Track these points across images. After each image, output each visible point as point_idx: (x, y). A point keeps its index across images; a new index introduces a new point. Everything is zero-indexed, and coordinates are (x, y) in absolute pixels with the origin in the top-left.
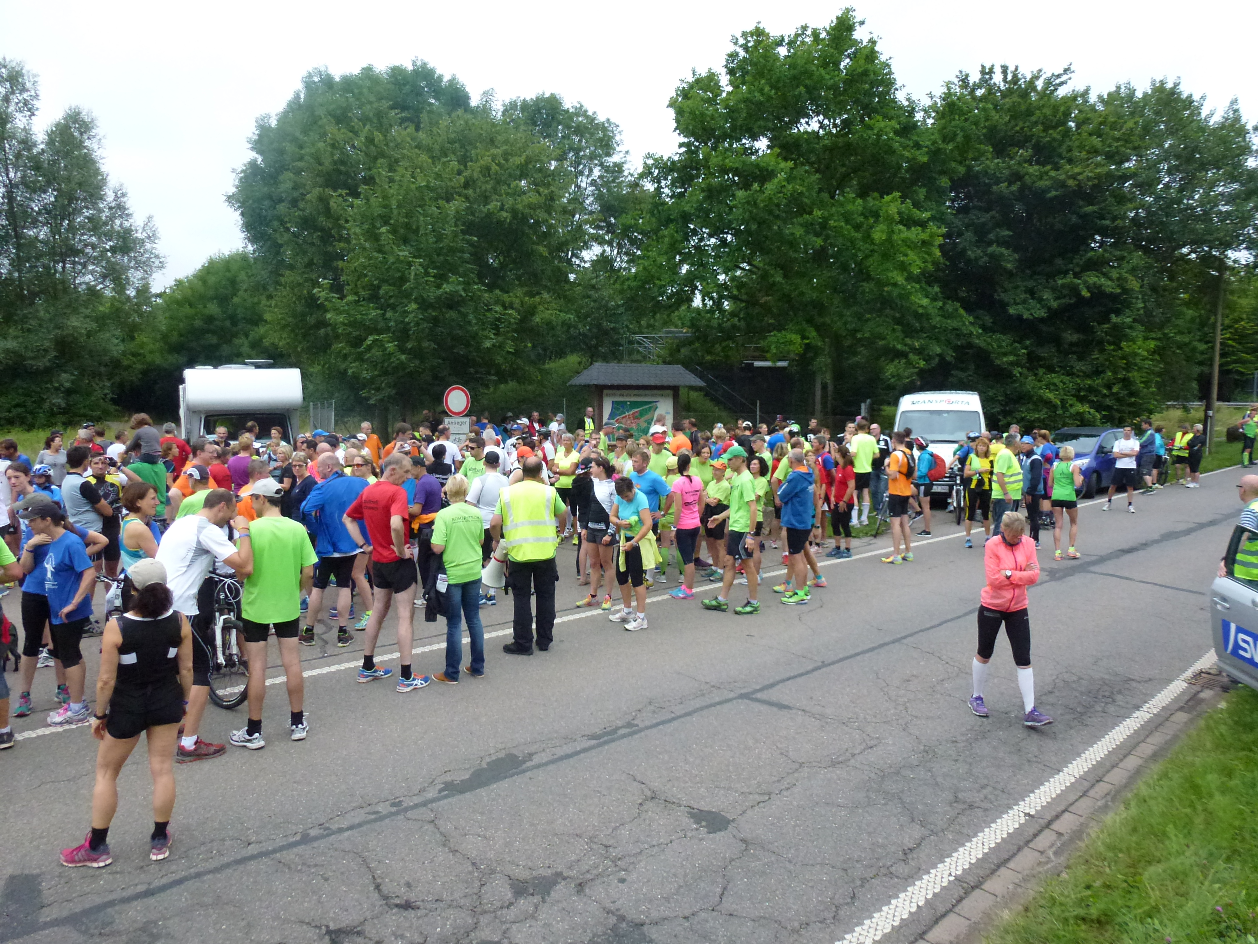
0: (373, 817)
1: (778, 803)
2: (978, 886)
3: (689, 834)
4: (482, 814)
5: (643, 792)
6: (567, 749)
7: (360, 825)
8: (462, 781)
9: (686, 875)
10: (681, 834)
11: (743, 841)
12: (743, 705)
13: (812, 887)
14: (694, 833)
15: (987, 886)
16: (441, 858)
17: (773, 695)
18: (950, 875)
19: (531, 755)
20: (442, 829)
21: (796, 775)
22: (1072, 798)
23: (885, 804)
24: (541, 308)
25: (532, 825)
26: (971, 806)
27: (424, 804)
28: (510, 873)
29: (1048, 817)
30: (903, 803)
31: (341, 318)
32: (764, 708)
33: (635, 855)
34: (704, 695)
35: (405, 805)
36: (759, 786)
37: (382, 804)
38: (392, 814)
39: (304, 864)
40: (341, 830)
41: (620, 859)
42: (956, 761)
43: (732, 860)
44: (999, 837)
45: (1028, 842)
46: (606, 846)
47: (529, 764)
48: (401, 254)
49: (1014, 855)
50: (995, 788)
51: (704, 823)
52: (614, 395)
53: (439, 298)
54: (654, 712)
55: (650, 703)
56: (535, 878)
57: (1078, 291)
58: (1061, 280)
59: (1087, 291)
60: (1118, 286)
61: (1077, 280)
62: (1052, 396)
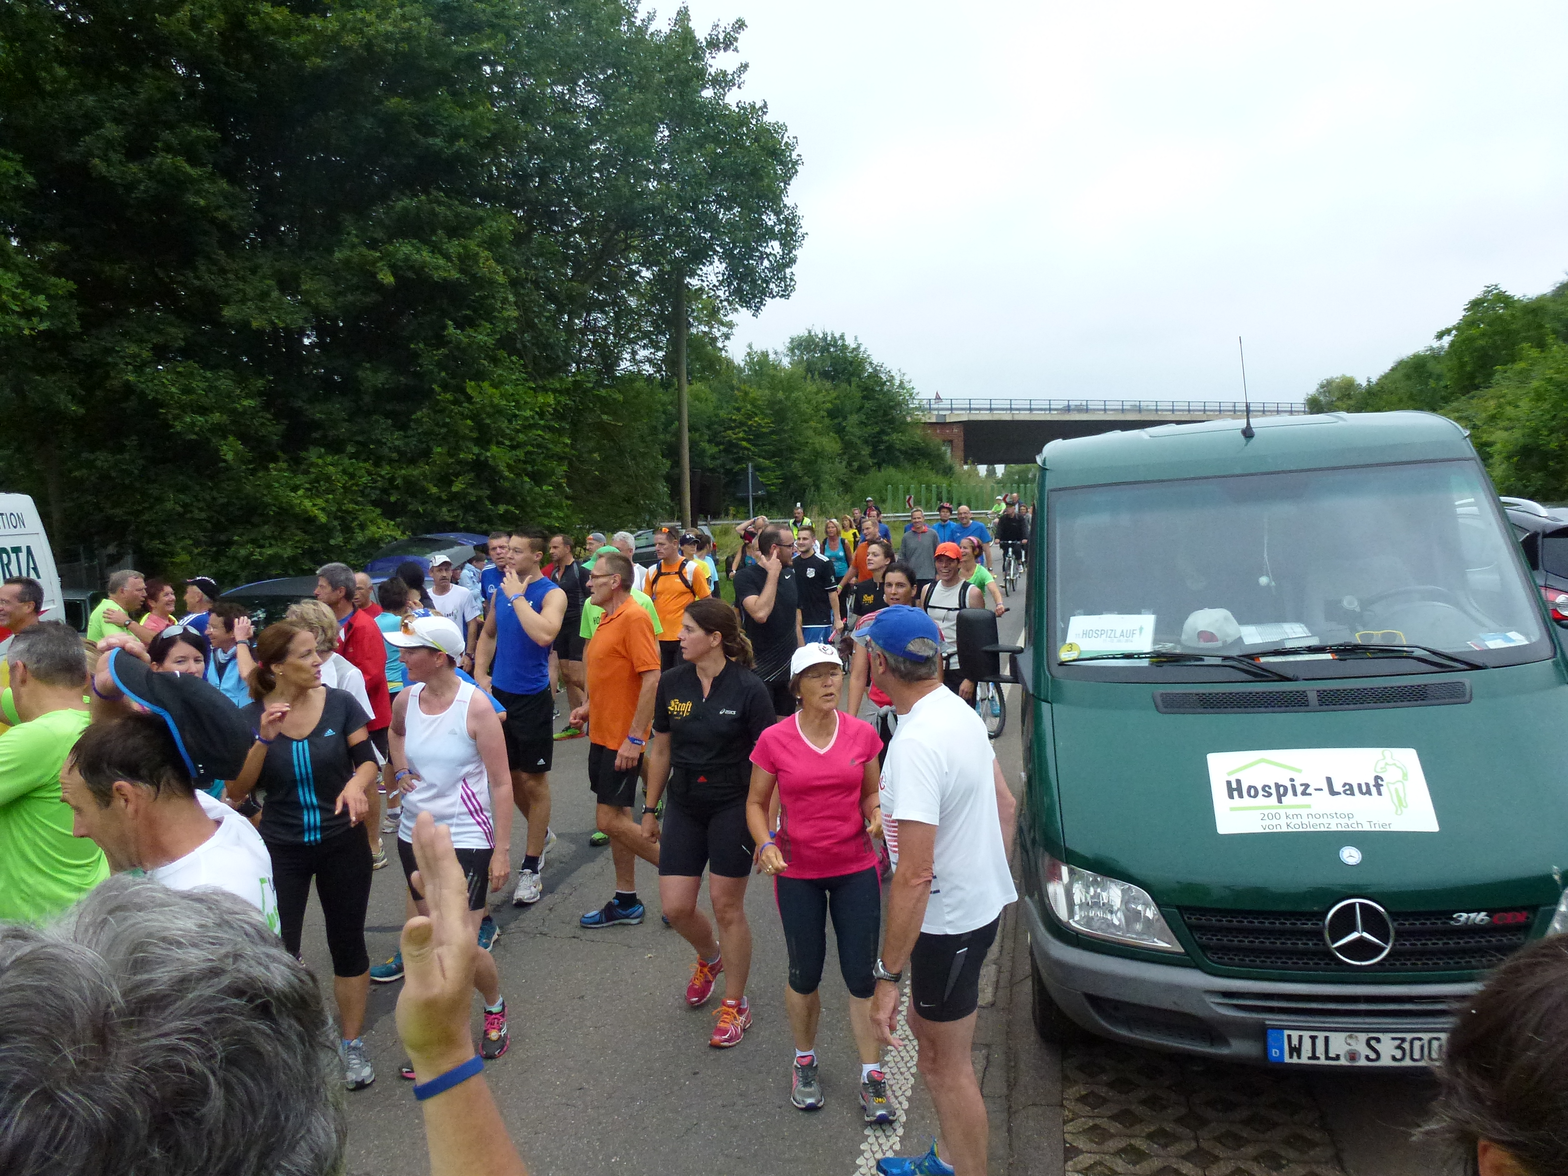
57: (374, 275)
58: (340, 251)
59: (389, 274)
60: (462, 271)
61: (372, 252)
62: (314, 505)
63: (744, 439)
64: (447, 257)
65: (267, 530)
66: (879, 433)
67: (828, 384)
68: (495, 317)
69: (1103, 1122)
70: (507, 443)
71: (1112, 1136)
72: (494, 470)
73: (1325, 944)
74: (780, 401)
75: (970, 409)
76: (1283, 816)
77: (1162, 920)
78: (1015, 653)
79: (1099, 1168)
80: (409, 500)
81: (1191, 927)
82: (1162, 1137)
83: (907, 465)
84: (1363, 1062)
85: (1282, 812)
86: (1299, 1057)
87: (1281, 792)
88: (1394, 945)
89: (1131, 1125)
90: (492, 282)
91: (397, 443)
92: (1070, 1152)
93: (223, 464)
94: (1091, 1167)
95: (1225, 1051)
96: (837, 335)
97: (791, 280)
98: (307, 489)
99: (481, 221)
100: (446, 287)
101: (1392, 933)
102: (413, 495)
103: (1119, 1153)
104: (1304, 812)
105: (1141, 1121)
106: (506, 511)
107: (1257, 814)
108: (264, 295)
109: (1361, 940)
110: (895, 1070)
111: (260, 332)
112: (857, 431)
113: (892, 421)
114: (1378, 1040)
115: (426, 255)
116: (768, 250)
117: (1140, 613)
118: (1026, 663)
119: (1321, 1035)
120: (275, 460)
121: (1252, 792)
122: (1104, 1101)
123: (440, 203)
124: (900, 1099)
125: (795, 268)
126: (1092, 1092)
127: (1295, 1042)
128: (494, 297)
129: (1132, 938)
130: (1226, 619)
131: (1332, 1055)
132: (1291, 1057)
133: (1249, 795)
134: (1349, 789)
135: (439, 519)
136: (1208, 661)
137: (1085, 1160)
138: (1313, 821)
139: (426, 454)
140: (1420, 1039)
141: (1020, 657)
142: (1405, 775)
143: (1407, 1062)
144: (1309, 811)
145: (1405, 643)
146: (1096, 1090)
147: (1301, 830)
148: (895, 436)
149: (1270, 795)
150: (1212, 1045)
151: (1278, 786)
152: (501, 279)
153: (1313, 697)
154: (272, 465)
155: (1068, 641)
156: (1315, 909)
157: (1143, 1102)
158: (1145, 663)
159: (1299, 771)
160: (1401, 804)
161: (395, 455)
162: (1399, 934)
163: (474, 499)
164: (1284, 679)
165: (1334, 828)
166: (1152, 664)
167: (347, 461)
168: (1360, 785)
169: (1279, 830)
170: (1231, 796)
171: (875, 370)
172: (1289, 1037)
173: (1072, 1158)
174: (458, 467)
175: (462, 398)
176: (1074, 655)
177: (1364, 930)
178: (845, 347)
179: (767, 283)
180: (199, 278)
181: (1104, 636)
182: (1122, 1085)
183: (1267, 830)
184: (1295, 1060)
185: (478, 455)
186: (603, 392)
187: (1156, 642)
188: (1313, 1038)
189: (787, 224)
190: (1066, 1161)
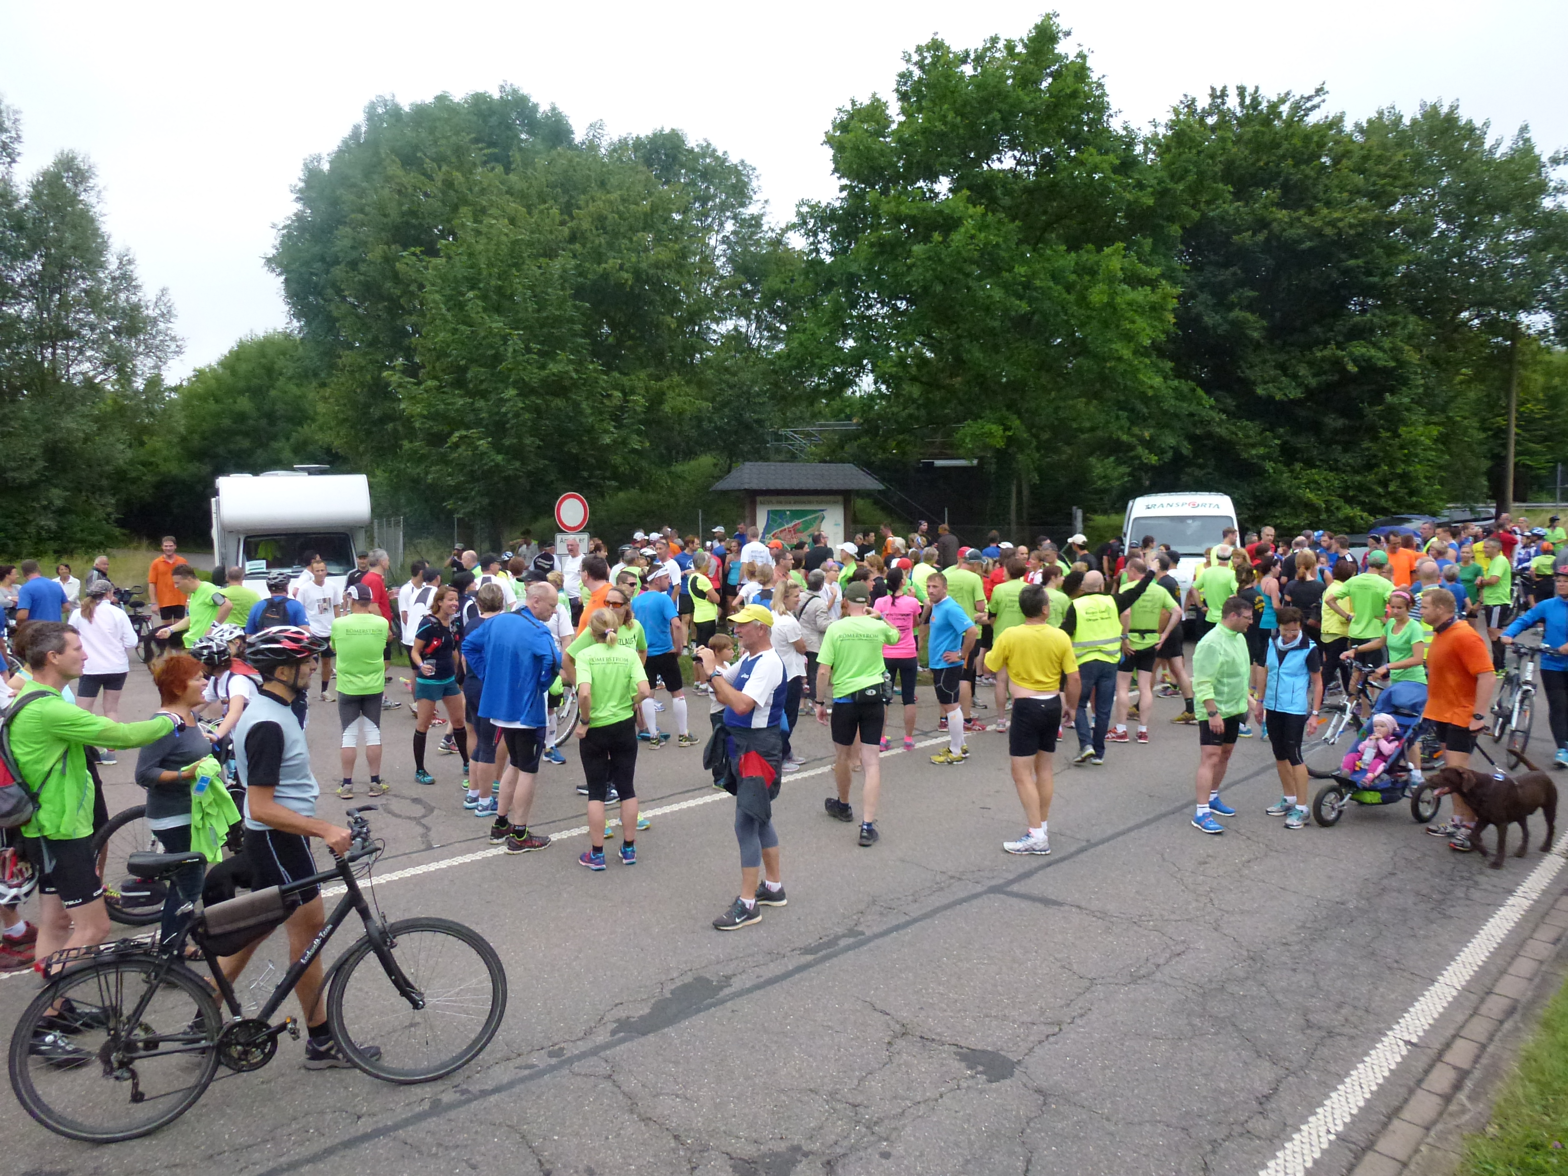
0: (526, 1072)
1: (1072, 1036)
2: (1370, 1146)
3: (964, 1084)
4: (676, 1063)
5: (889, 1026)
6: (775, 969)
7: (511, 1084)
8: (641, 1018)
9: (971, 1144)
10: (953, 1084)
11: (1039, 1091)
12: (997, 901)
13: (1146, 1155)
14: (971, 1082)
15: (1381, 1146)
16: (630, 1130)
17: (1034, 886)
18: (1329, 1132)
19: (728, 978)
20: (625, 1088)
21: (1088, 995)
22: (1460, 1018)
23: (1216, 1034)
24: (670, 394)
25: (747, 1078)
26: (1330, 1034)
27: (595, 1051)
28: (729, 1150)
29: (1437, 1045)
30: (1239, 1030)
31: (418, 409)
32: (1025, 904)
33: (894, 1117)
34: (941, 889)
35: (567, 1054)
36: (1042, 1012)
37: (536, 1054)
38: (552, 1068)
39: (439, 1145)
40: (484, 1094)
41: (876, 1123)
42: (1294, 970)
43: (1029, 1120)
44: (1379, 1075)
45: (1419, 1082)
46: (855, 1106)
47: (727, 991)
48: (494, 325)
49: (1406, 1101)
50: (1355, 1007)
51: (980, 1068)
52: (770, 503)
53: (544, 381)
54: (881, 914)
55: (874, 902)
56: (764, 1156)
57: (1342, 366)
59: (1353, 365)
60: (1393, 359)
61: (1340, 352)
64: (1384, 351)
65: (1287, 510)
68: (1411, 385)
72: (1411, 478)
90: (1409, 363)
91: (1348, 461)
93: (1267, 474)
100: (1384, 369)
111: (1281, 402)
115: (1372, 352)
128: (1410, 373)
163: (1399, 494)
174: (1393, 477)
175: (1396, 436)
185: (1404, 470)
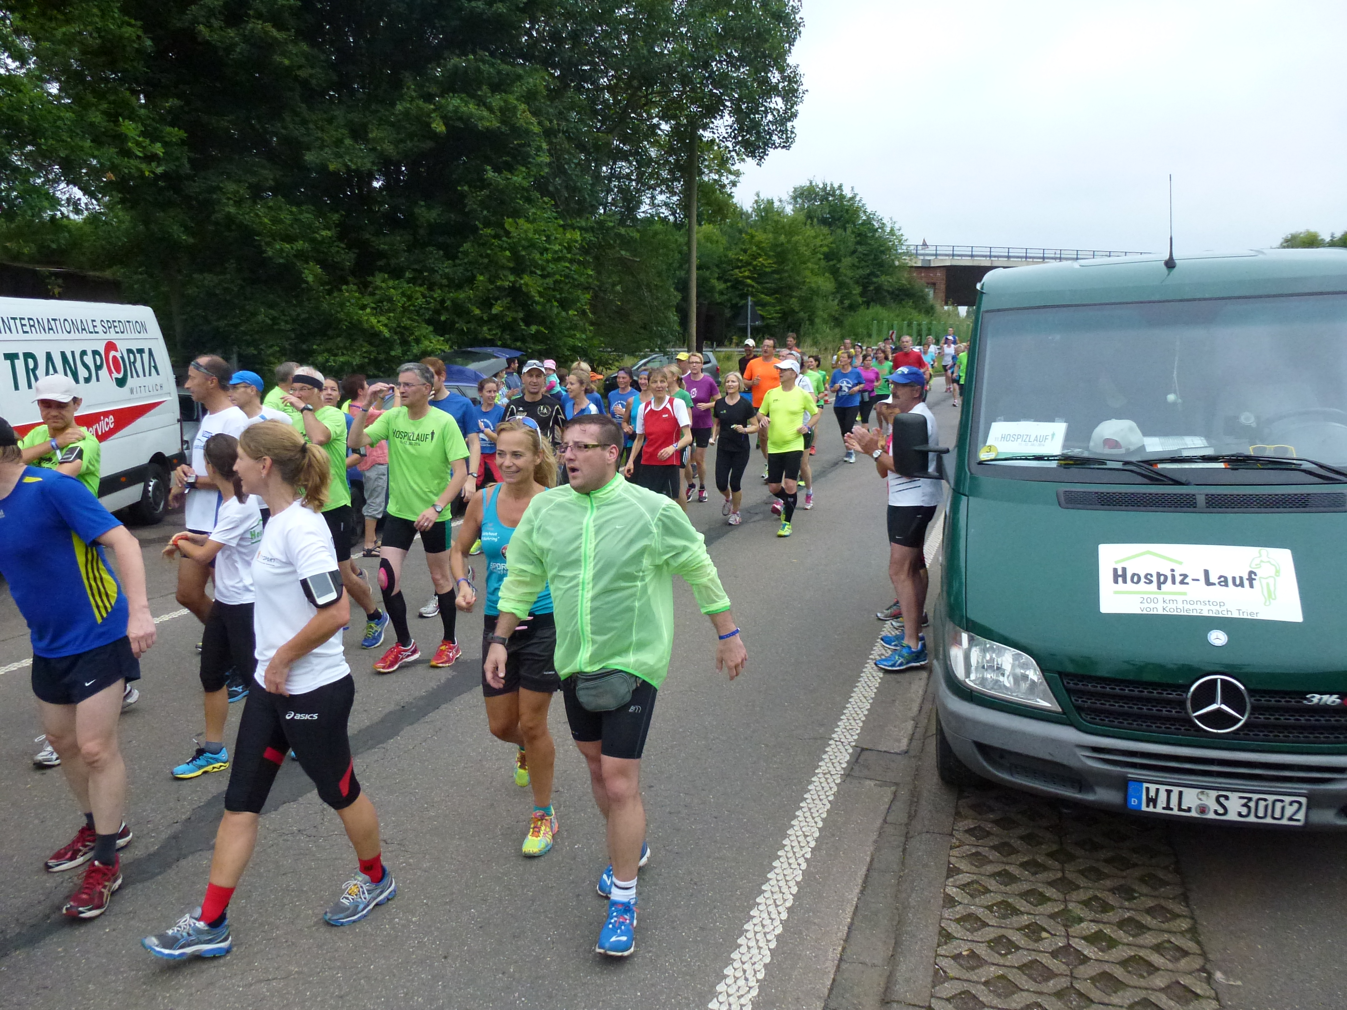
57: (428, 125)
58: (401, 104)
59: (441, 123)
60: (503, 122)
61: (427, 105)
62: (379, 322)
63: (748, 277)
64: (490, 109)
65: (340, 341)
66: (869, 275)
67: (825, 230)
68: (530, 163)
69: (984, 851)
70: (539, 272)
71: (991, 862)
72: (527, 295)
73: (1187, 713)
74: (782, 244)
75: (953, 255)
76: (1161, 601)
77: (1045, 683)
78: (941, 453)
79: (975, 886)
80: (456, 320)
81: (1069, 691)
82: (1033, 866)
83: (893, 305)
84: (1211, 816)
85: (1160, 597)
86: (1155, 807)
87: (1161, 580)
88: (1249, 718)
89: (1009, 855)
90: (527, 132)
91: (447, 270)
92: (952, 871)
93: (304, 286)
94: (968, 884)
95: (1090, 797)
96: (836, 186)
97: (792, 132)
98: (372, 308)
99: (519, 77)
100: (490, 136)
101: (1248, 707)
102: (459, 315)
103: (993, 875)
104: (1180, 598)
105: (1018, 852)
106: (538, 331)
107: (1138, 598)
108: (339, 142)
109: (1219, 711)
110: (815, 797)
111: (336, 174)
112: (850, 273)
113: (881, 265)
114: (1227, 798)
115: (472, 107)
116: (772, 106)
117: (1053, 421)
118: (950, 462)
119: (1176, 790)
120: (347, 283)
121: (1136, 579)
122: (988, 834)
123: (484, 62)
124: (816, 819)
125: (796, 122)
126: (979, 826)
127: (1152, 794)
128: (529, 145)
129: (1019, 697)
130: (1131, 429)
131: (1184, 807)
132: (1148, 806)
133: (1132, 581)
134: (1224, 581)
135: (480, 336)
136: (1110, 465)
137: (964, 878)
138: (1187, 606)
139: (471, 280)
140: (1265, 800)
141: (945, 457)
142: (1278, 572)
143: (1251, 819)
144: (1184, 598)
145: (1295, 456)
146: (982, 825)
147: (1175, 613)
148: (883, 278)
149: (1151, 582)
150: (1080, 791)
151: (1159, 575)
152: (536, 129)
153: (1201, 500)
154: (344, 287)
155: (988, 444)
156: (1180, 681)
157: (1022, 838)
158: (1054, 464)
159: (1180, 563)
160: (1270, 596)
161: (445, 282)
162: (1254, 709)
163: (510, 320)
164: (1177, 483)
165: (1205, 613)
166: (1060, 466)
167: (405, 285)
168: (1234, 578)
169: (1155, 612)
170: (1116, 582)
171: (869, 218)
172: (1148, 789)
173: (952, 876)
174: (497, 293)
175: (502, 233)
176: (992, 456)
177: (1223, 702)
178: (842, 197)
179: (771, 136)
180: (285, 128)
181: (1020, 440)
182: (1005, 823)
183: (1145, 612)
184: (1151, 809)
185: (514, 283)
186: (622, 231)
187: (1065, 447)
188: (1169, 792)
189: (790, 82)
190: (947, 878)
